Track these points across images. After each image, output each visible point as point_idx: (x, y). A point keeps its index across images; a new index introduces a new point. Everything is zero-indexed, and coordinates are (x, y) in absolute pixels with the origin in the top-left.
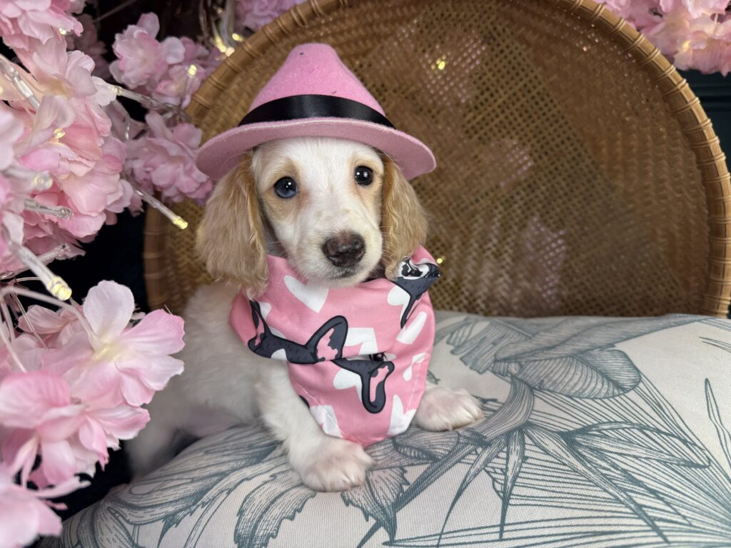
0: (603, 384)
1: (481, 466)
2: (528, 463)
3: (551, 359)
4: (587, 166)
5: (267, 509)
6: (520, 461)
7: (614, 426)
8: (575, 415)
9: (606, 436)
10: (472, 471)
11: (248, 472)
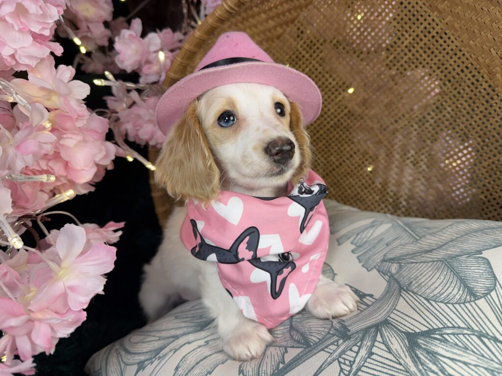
0: (459, 290)
1: (336, 356)
2: (372, 359)
3: (424, 262)
4: (485, 89)
5: (192, 368)
6: (367, 356)
7: (456, 331)
8: (426, 318)
9: (445, 341)
10: (329, 359)
11: (191, 337)
